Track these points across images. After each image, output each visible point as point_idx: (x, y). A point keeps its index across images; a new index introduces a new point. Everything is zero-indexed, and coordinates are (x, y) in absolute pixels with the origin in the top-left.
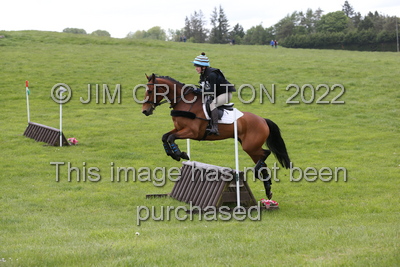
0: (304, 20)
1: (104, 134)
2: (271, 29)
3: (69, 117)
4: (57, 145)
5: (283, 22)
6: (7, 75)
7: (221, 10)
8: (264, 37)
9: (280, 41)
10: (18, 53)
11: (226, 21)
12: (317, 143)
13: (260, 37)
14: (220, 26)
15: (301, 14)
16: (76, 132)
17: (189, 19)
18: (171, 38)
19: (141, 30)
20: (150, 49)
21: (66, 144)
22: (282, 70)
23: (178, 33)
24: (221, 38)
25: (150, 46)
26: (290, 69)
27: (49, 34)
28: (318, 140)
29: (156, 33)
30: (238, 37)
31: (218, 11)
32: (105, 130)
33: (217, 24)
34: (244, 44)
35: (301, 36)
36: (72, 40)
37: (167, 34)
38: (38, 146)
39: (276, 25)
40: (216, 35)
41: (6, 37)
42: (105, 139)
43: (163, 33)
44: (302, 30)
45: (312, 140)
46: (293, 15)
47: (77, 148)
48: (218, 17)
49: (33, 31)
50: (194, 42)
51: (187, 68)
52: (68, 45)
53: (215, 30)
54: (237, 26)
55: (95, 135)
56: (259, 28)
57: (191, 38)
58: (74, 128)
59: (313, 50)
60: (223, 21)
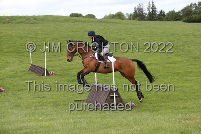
0: (197, 7)
1: (70, 69)
2: (179, 12)
3: (55, 61)
4: (43, 75)
5: (186, 9)
6: (28, 39)
7: (153, 3)
8: (176, 17)
9: (184, 18)
10: (37, 28)
11: (155, 8)
12: (178, 73)
13: (174, 17)
14: (152, 11)
15: (195, 4)
16: (56, 68)
17: (136, 8)
18: (127, 18)
19: (111, 14)
20: (108, 24)
21: (48, 74)
22: (173, 34)
23: (131, 15)
24: (153, 17)
25: (109, 22)
26: (178, 34)
27: (58, 17)
28: (179, 72)
29: (119, 15)
30: (162, 17)
31: (151, 3)
32: (71, 67)
33: (151, 10)
34: (165, 20)
35: (195, 16)
36: (69, 20)
37: (125, 15)
38: (34, 76)
39: (182, 10)
40: (150, 16)
41: (35, 19)
42: (69, 72)
43: (123, 15)
44: (195, 12)
45: (176, 72)
46: (191, 5)
47: (53, 76)
48: (151, 6)
49: (49, 15)
50: (139, 20)
51: (124, 34)
52: (66, 23)
53: (150, 13)
54: (162, 11)
55: (65, 70)
56: (173, 12)
57: (137, 18)
58: (55, 67)
59: (199, 23)
60: (154, 8)
